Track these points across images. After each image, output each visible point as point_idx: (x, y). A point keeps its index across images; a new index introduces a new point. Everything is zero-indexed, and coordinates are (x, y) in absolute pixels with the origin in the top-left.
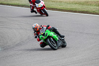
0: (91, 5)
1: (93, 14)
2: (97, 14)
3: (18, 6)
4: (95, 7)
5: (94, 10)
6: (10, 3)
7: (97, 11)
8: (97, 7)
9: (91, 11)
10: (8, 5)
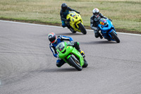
0: (128, 19)
1: (132, 32)
2: (138, 33)
3: (26, 21)
4: (135, 23)
5: (133, 27)
6: (14, 17)
7: (138, 29)
8: (138, 23)
9: (128, 29)
10: (11, 20)
